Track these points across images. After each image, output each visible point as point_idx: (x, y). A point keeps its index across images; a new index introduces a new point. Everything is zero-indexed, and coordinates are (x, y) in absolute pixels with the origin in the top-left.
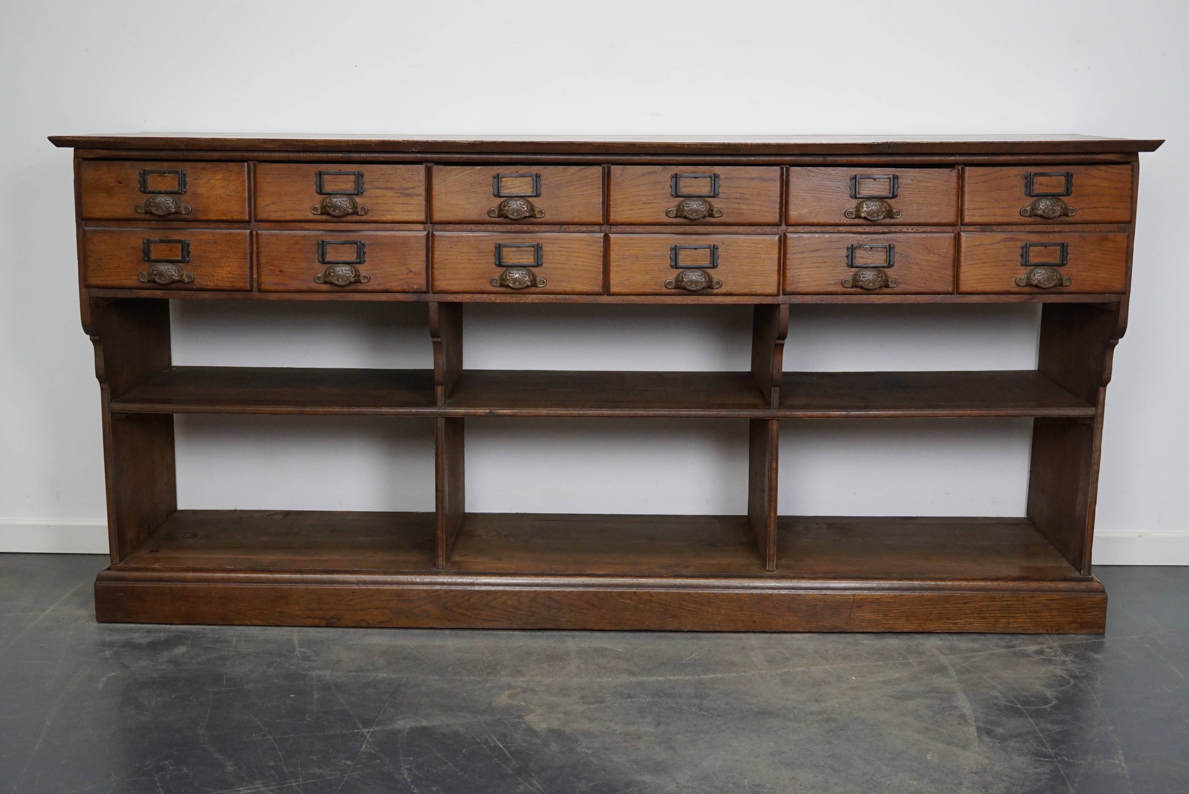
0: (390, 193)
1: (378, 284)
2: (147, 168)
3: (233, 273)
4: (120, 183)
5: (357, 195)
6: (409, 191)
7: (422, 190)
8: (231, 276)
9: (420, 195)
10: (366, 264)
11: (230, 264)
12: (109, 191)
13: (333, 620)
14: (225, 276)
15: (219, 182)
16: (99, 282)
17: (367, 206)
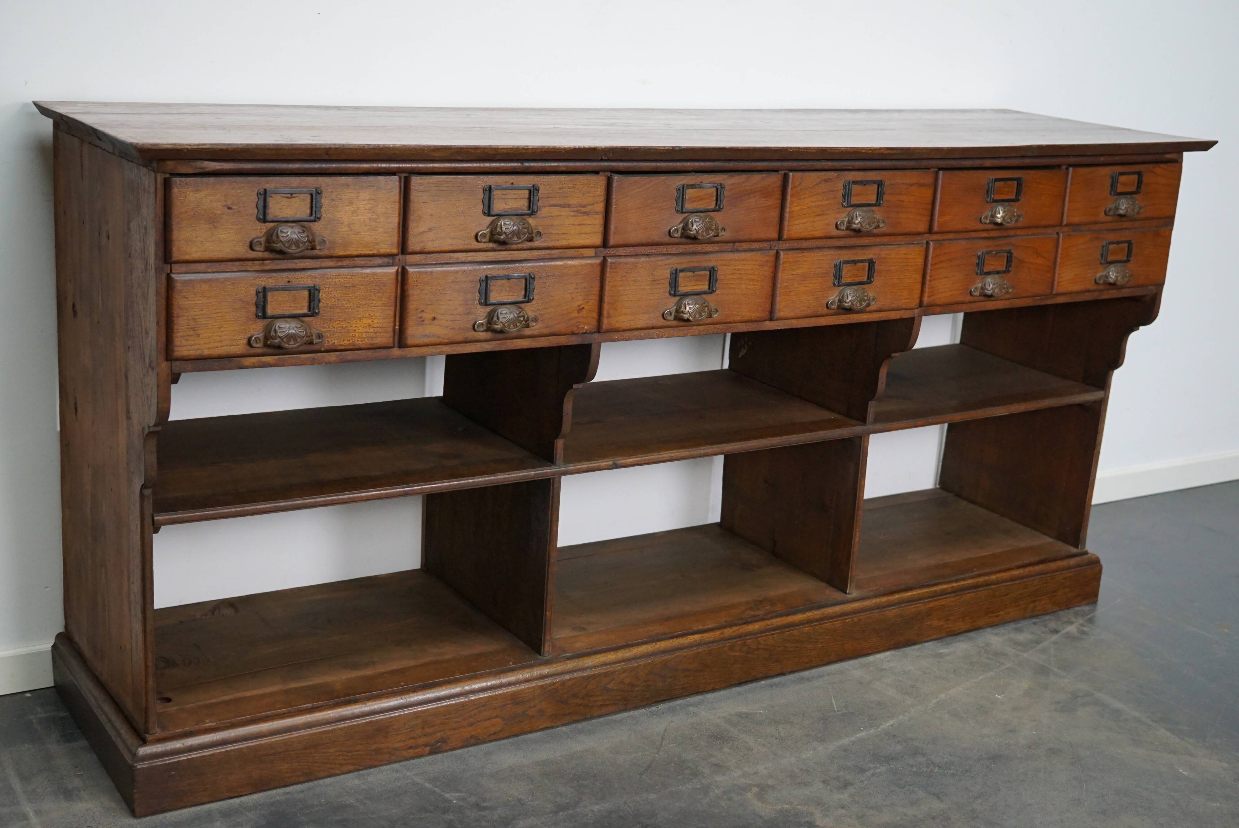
0: (565, 212)
1: (546, 327)
2: (267, 186)
3: (375, 326)
4: (229, 208)
5: (530, 215)
6: (588, 209)
7: (600, 207)
8: (371, 330)
9: (597, 213)
10: (534, 302)
11: (372, 314)
12: (213, 220)
13: (439, 744)
14: (364, 330)
15: (365, 203)
16: (192, 352)
17: (540, 229)
